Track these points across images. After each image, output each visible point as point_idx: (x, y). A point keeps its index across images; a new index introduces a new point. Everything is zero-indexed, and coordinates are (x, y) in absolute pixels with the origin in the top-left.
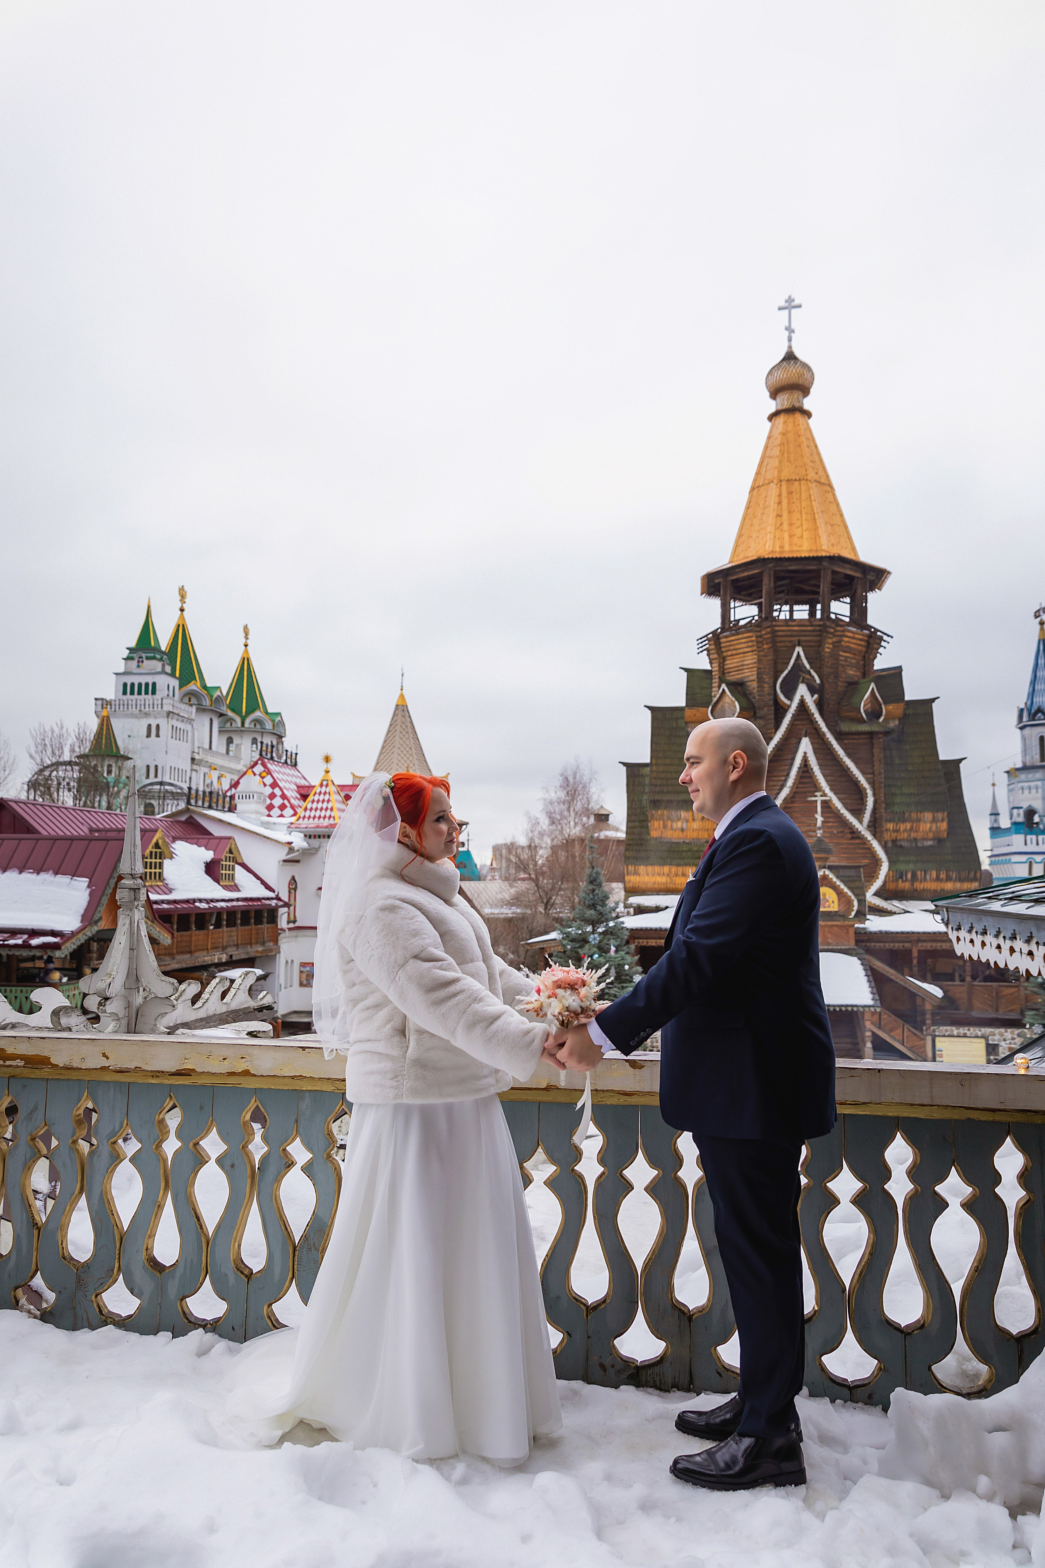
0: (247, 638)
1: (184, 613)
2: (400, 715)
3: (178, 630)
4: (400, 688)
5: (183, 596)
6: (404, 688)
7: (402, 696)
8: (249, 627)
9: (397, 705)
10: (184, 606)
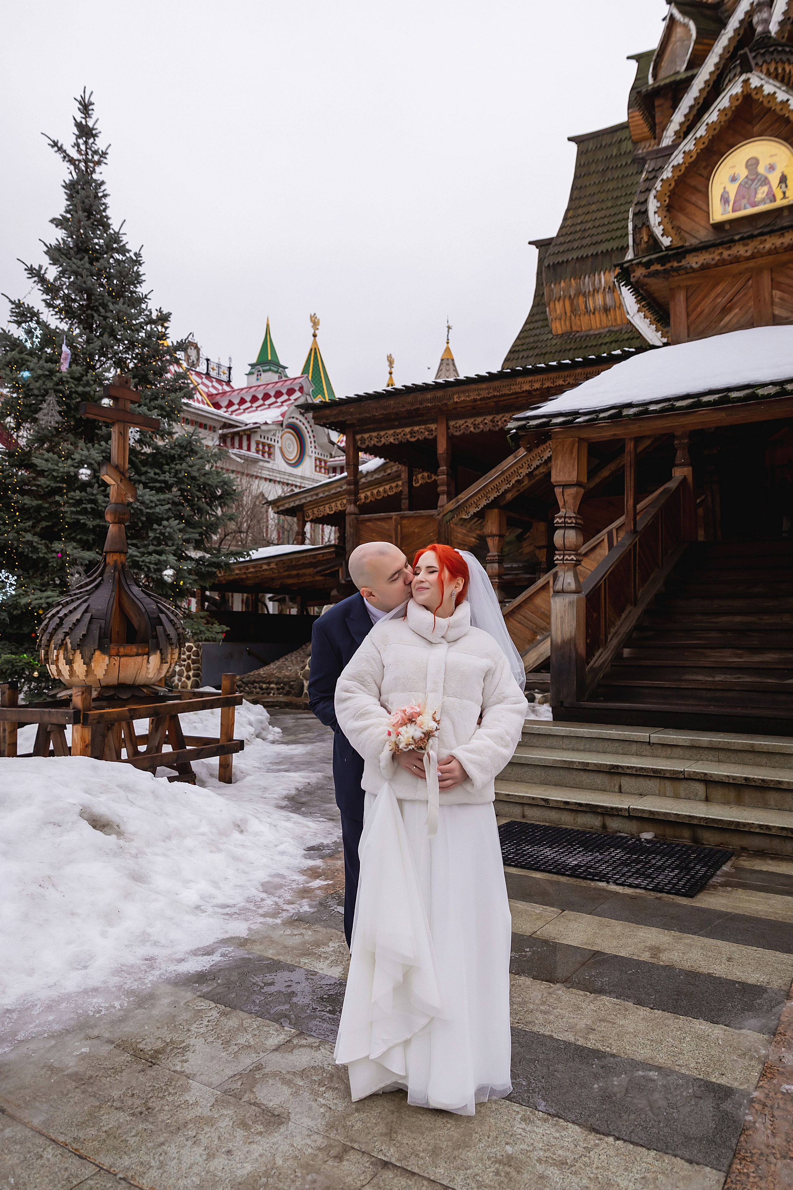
0: (391, 366)
1: (317, 338)
2: (444, 370)
3: (310, 354)
4: (446, 341)
5: (315, 322)
6: (450, 341)
7: (448, 350)
8: (393, 356)
9: (442, 360)
10: (317, 332)
